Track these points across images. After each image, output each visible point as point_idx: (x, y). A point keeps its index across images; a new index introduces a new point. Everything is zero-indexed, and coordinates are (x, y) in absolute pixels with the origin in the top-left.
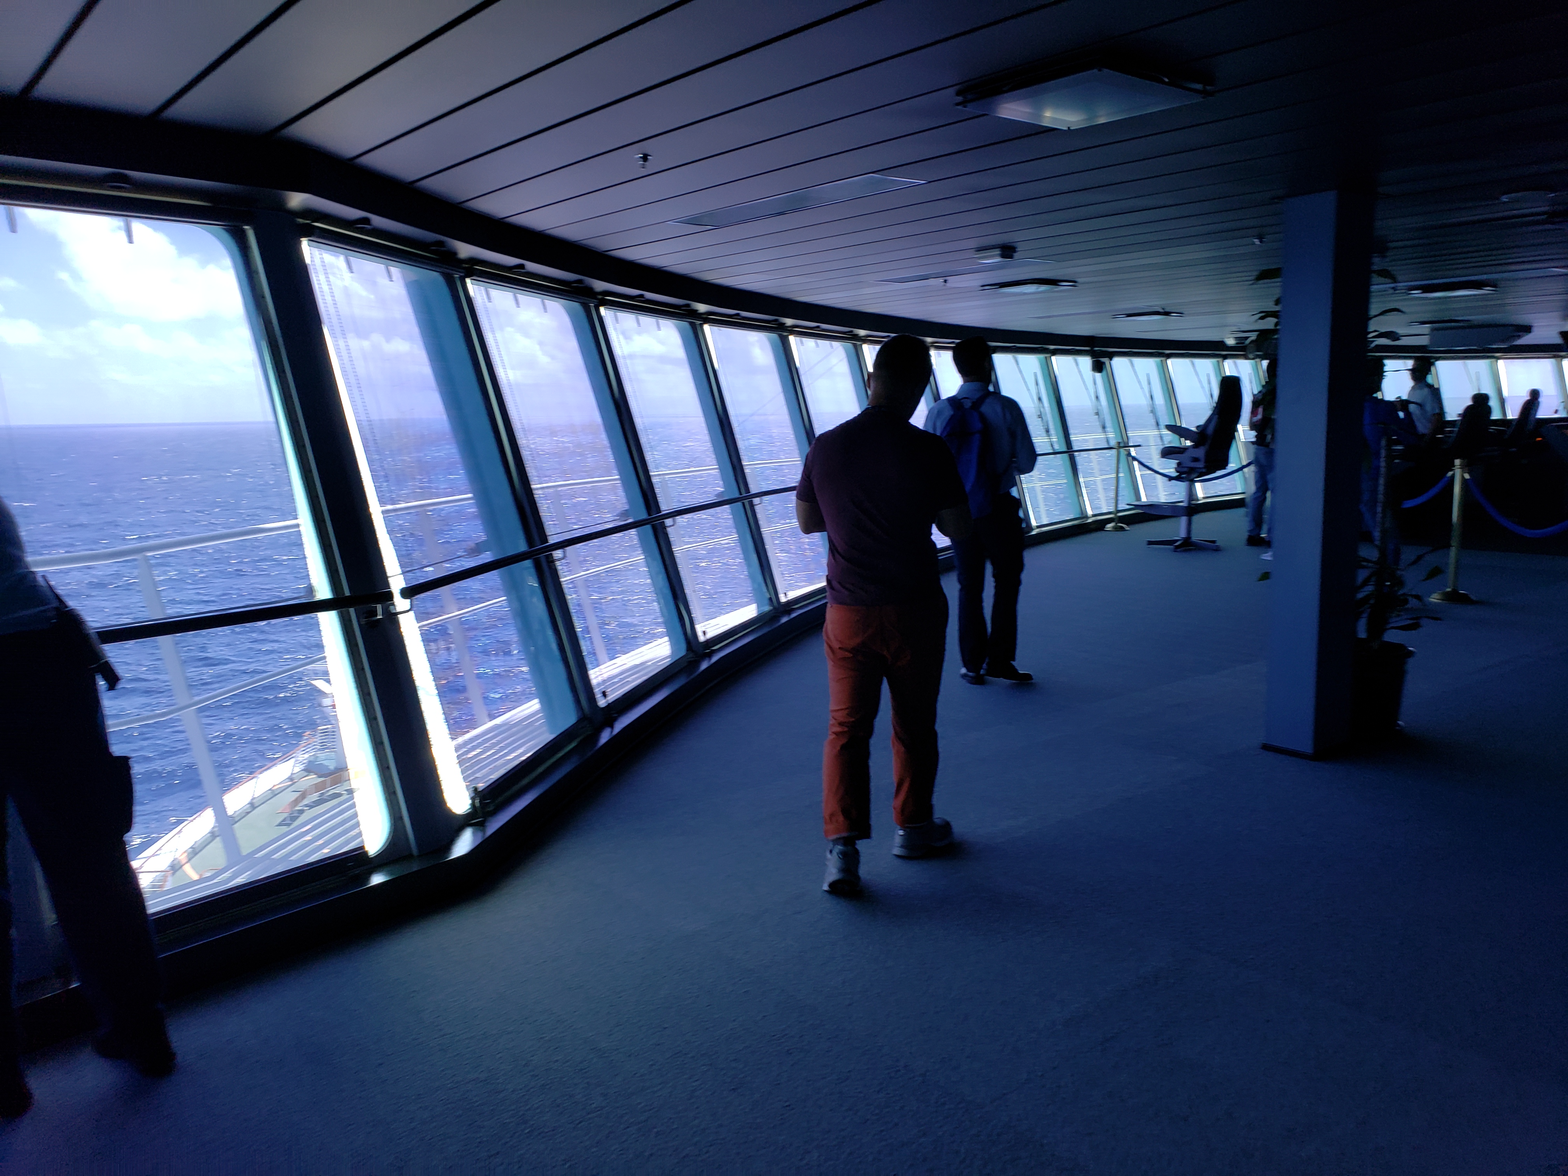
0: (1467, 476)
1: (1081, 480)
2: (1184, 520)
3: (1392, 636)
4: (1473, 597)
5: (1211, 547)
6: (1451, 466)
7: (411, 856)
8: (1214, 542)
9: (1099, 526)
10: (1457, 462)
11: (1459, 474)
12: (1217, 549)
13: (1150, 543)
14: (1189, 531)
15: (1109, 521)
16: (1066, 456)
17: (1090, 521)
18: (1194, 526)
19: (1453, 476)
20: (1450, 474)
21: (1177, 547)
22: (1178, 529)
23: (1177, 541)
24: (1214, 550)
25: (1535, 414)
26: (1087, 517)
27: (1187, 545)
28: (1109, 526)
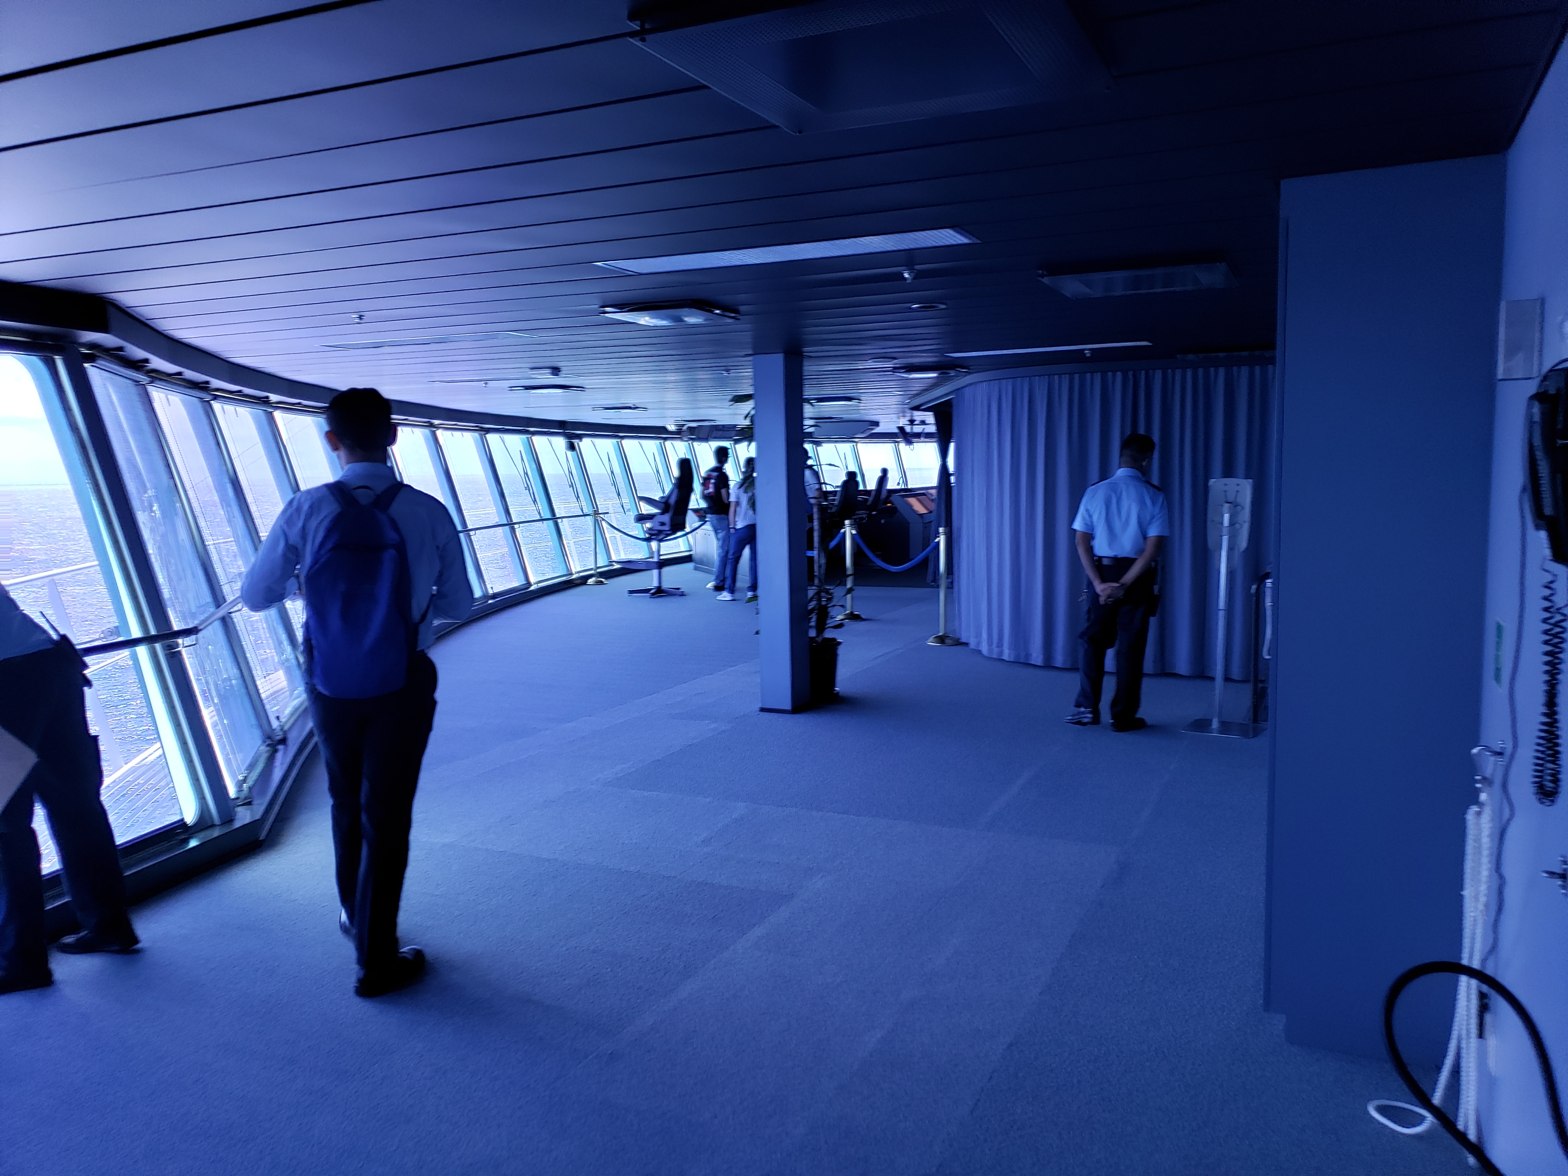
0: (854, 532)
1: (565, 542)
2: (655, 572)
3: (829, 634)
4: (863, 617)
5: (676, 593)
6: (842, 525)
7: (213, 826)
8: (678, 589)
9: (583, 581)
10: (847, 522)
11: (849, 531)
12: (682, 595)
13: (631, 592)
14: (660, 582)
15: (591, 576)
16: (551, 523)
17: (574, 577)
18: (664, 578)
19: (844, 533)
20: (843, 530)
21: (653, 594)
22: (650, 580)
23: (651, 589)
24: (680, 595)
25: (886, 485)
26: (571, 574)
27: (659, 592)
28: (591, 581)
